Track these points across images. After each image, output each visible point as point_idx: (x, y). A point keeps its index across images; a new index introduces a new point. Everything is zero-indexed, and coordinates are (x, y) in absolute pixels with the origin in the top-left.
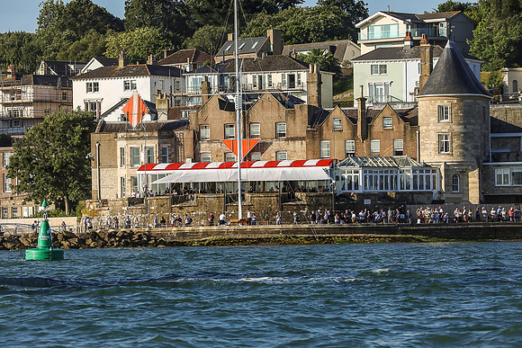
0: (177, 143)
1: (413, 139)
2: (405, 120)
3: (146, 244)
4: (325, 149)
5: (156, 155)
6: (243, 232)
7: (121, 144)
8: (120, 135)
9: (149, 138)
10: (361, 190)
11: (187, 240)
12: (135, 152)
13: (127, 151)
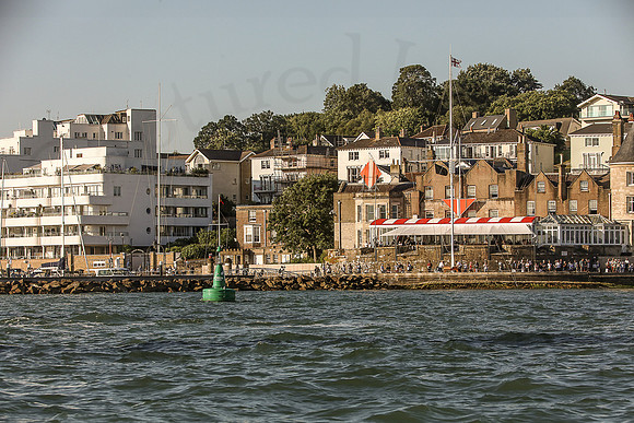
0: (405, 202)
1: (605, 200)
2: (599, 184)
3: (372, 287)
4: (530, 208)
5: (387, 213)
6: (455, 278)
7: (358, 202)
8: (357, 195)
9: (382, 197)
10: (559, 244)
11: (407, 284)
12: (370, 209)
13: (363, 208)
